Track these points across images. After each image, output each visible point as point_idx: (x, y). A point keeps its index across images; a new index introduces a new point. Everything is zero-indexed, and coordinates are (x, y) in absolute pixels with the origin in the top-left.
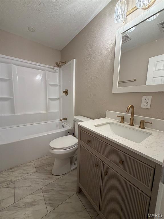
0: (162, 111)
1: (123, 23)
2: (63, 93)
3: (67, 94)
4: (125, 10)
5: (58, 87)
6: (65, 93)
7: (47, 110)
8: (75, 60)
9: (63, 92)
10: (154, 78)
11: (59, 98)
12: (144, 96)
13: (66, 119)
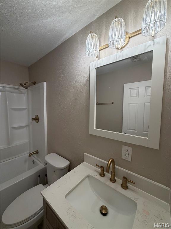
0: (143, 167)
1: (97, 58)
2: (32, 120)
3: (37, 121)
4: (97, 46)
5: (26, 111)
6: (34, 120)
7: (9, 144)
8: (45, 83)
9: (32, 118)
10: (130, 104)
11: (27, 125)
12: (124, 145)
13: (37, 152)
